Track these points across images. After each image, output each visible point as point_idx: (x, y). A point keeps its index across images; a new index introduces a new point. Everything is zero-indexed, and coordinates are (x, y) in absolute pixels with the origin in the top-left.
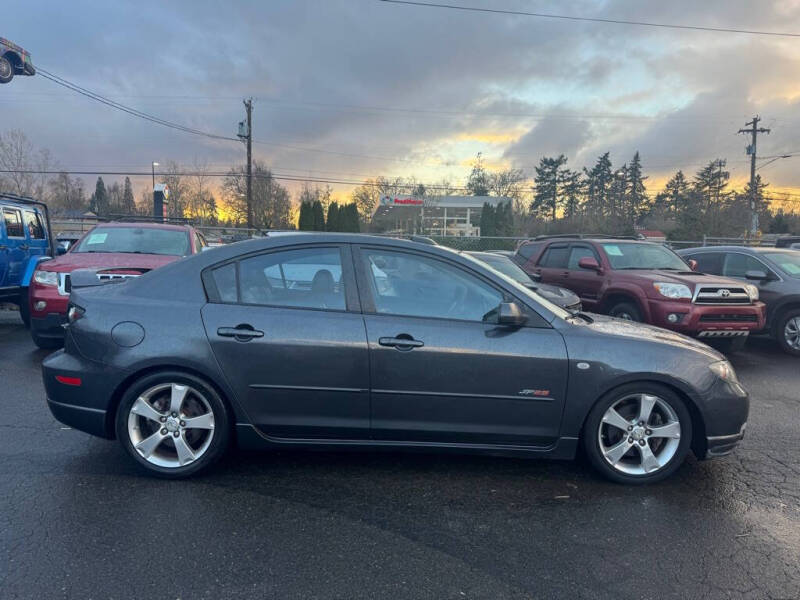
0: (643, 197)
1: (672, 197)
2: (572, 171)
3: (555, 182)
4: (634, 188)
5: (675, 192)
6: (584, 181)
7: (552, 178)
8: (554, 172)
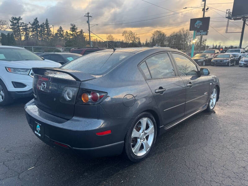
0: (51, 34)
1: (59, 34)
2: (25, 23)
3: (18, 26)
4: (48, 30)
5: (60, 33)
6: (30, 27)
7: (17, 25)
8: (18, 23)
